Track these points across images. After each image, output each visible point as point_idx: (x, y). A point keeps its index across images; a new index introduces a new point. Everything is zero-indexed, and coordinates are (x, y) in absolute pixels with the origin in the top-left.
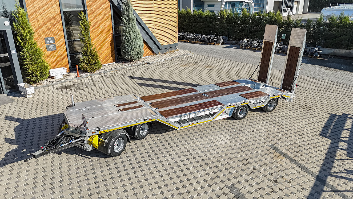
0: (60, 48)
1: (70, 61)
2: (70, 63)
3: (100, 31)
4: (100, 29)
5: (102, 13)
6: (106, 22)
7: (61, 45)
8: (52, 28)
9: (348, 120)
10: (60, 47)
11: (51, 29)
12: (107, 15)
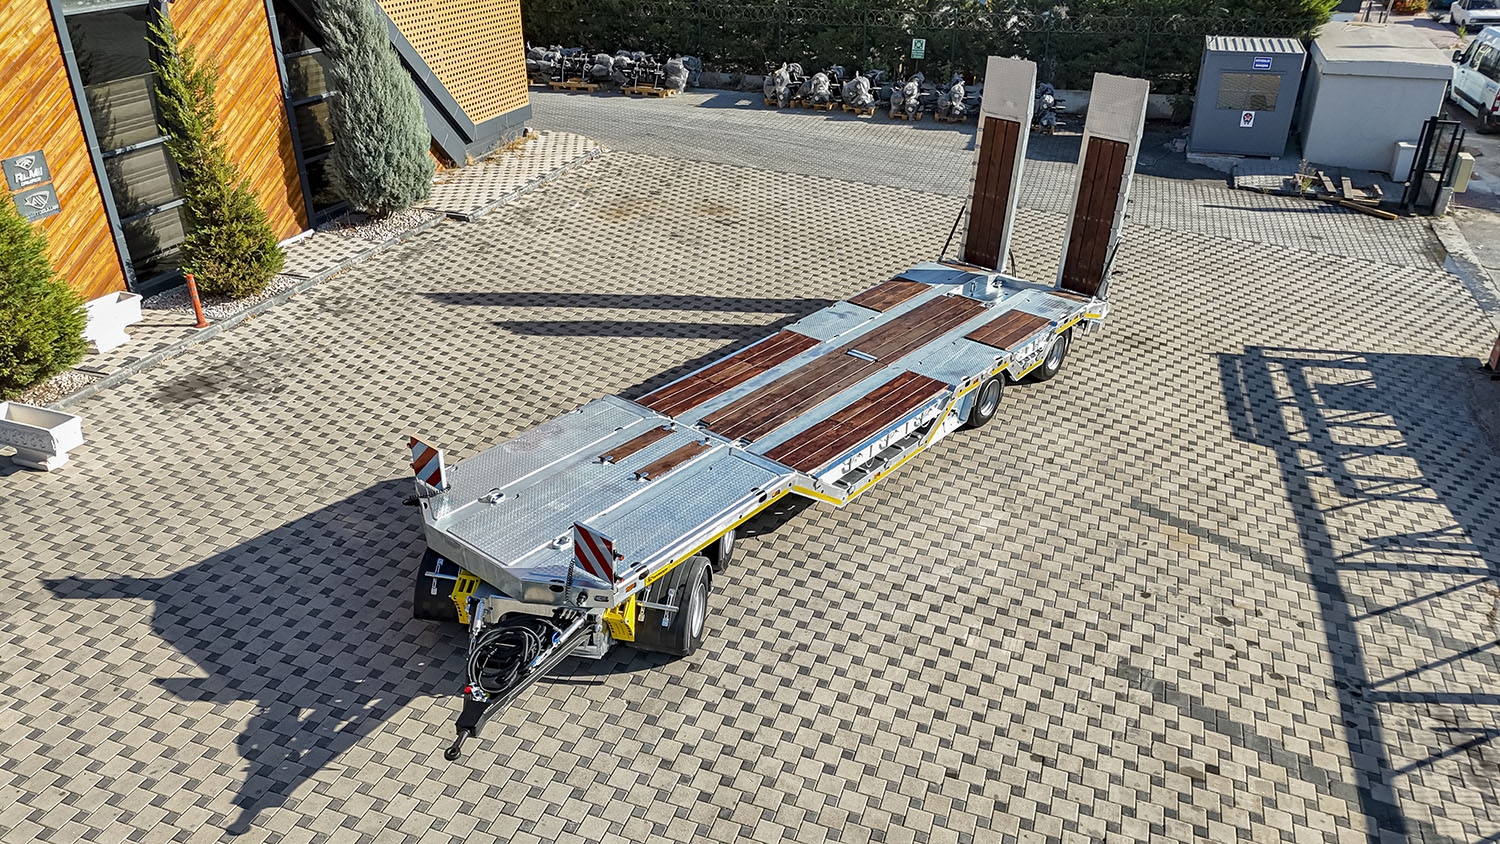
0: (74, 200)
1: (126, 257)
2: (128, 264)
3: (232, 92)
4: (230, 83)
5: (228, 8)
6: (250, 50)
7: (79, 184)
8: (29, 108)
9: (1272, 369)
10: (72, 193)
11: (25, 115)
12: (252, 15)
